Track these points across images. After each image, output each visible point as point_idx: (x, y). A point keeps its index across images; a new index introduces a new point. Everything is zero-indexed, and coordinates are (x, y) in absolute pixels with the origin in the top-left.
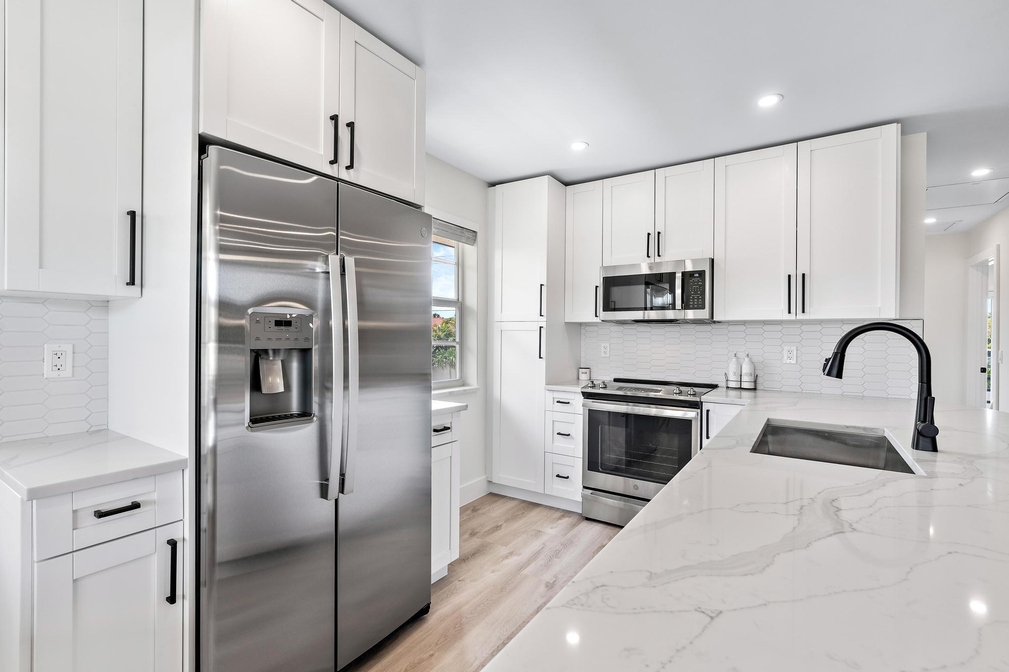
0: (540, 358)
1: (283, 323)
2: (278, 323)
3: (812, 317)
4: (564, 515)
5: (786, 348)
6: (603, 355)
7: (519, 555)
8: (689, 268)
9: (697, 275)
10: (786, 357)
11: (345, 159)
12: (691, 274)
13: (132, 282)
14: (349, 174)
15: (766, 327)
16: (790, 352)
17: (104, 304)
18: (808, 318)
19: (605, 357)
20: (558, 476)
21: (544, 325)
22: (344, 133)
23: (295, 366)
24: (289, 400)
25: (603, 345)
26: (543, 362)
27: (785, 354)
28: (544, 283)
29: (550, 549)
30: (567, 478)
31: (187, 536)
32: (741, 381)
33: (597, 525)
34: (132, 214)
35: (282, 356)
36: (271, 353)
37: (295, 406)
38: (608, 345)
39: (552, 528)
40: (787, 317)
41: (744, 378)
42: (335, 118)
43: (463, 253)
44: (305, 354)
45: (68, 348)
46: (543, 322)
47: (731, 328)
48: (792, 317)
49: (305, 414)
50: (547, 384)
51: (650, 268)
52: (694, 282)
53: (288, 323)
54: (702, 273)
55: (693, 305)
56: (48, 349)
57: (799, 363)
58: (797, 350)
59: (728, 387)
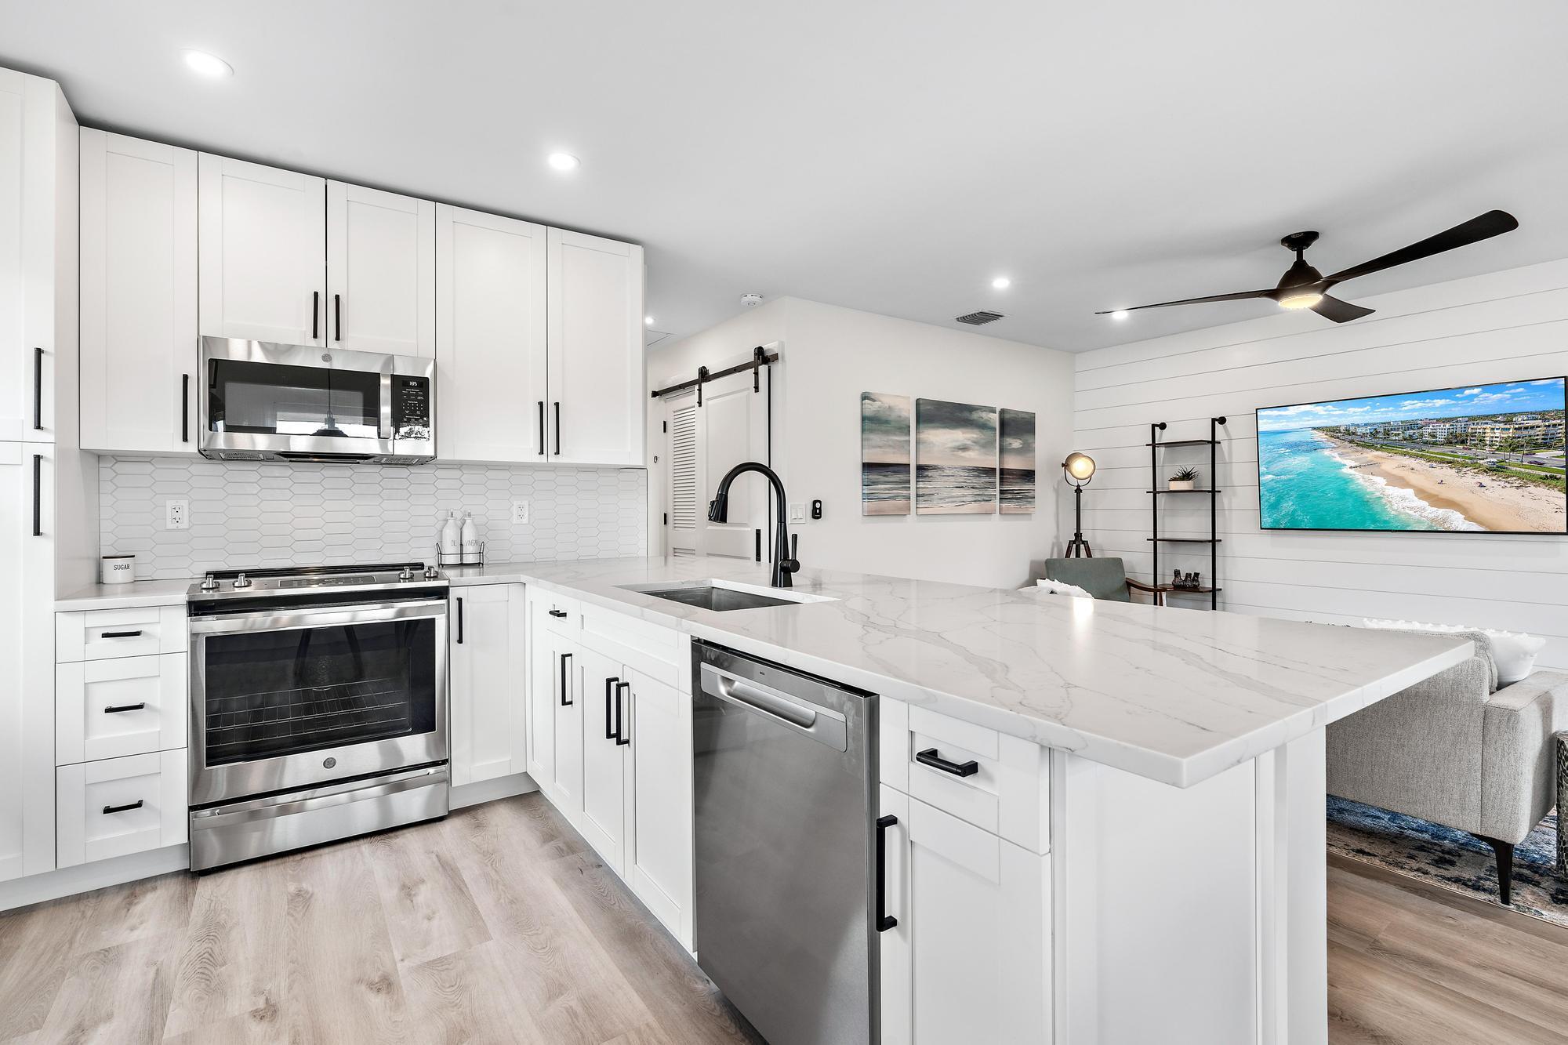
0: (37, 532)
3: (568, 460)
4: (132, 894)
5: (516, 502)
6: (171, 525)
7: (109, 1017)
8: (401, 371)
9: (415, 384)
10: (515, 516)
12: (405, 380)
15: (491, 474)
16: (521, 508)
18: (562, 462)
19: (178, 530)
20: (107, 810)
21: (48, 452)
25: (170, 504)
26: (46, 546)
27: (515, 509)
28: (48, 346)
29: (181, 962)
30: (139, 805)
32: (462, 554)
33: (238, 873)
38: (183, 503)
39: (132, 929)
46: (43, 444)
48: (543, 459)
50: (57, 599)
51: (325, 357)
52: (409, 394)
54: (423, 382)
57: (531, 522)
58: (529, 505)
59: (443, 565)
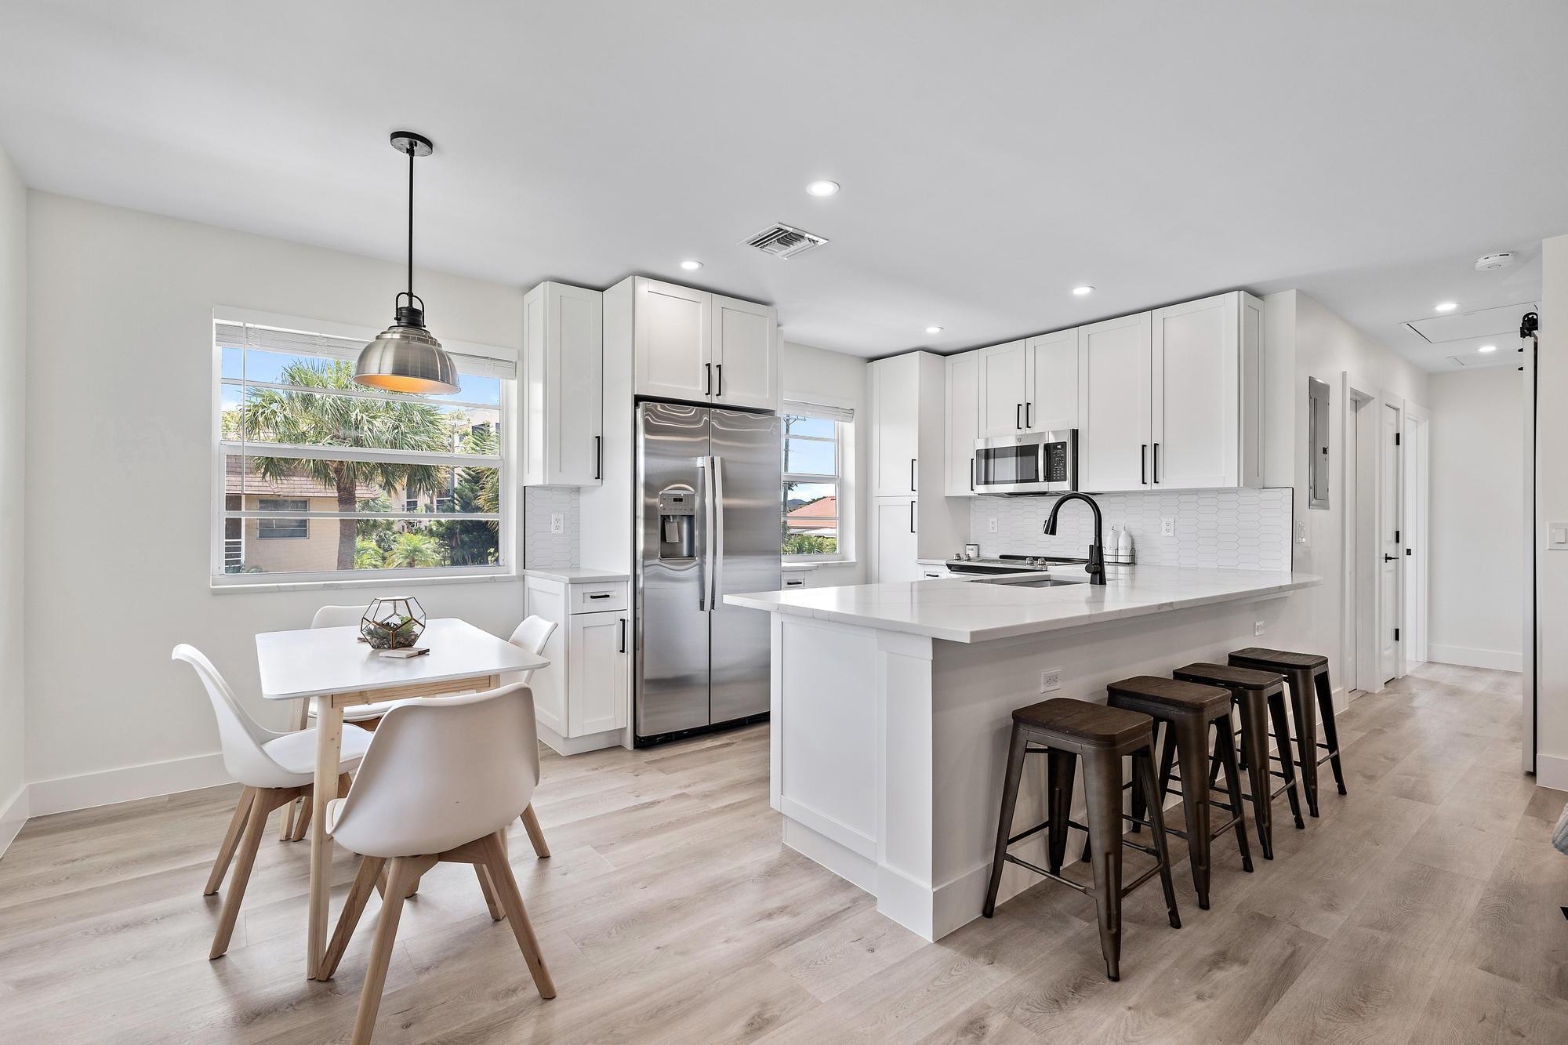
0: (912, 532)
1: (678, 500)
2: (675, 500)
3: (1166, 487)
5: (1165, 520)
6: (990, 531)
8: (1052, 440)
9: (1060, 447)
10: (1164, 530)
11: (715, 390)
12: (1055, 445)
13: (598, 478)
14: (718, 399)
17: (578, 490)
18: (1161, 488)
19: (992, 532)
21: (916, 499)
22: (715, 372)
23: (685, 526)
24: (682, 547)
25: (991, 520)
26: (915, 536)
27: (1164, 526)
28: (917, 458)
31: (629, 619)
32: (1117, 556)
34: (598, 438)
35: (677, 520)
36: (671, 518)
37: (685, 552)
38: (996, 520)
40: (1143, 487)
41: (1121, 552)
42: (708, 365)
43: (842, 430)
44: (691, 518)
45: (562, 516)
46: (915, 496)
47: (1113, 500)
48: (1147, 487)
49: (691, 555)
50: (919, 557)
51: (1019, 440)
52: (1056, 454)
53: (681, 500)
54: (1064, 444)
55: (1056, 477)
56: (553, 517)
57: (1176, 536)
58: (1175, 522)
